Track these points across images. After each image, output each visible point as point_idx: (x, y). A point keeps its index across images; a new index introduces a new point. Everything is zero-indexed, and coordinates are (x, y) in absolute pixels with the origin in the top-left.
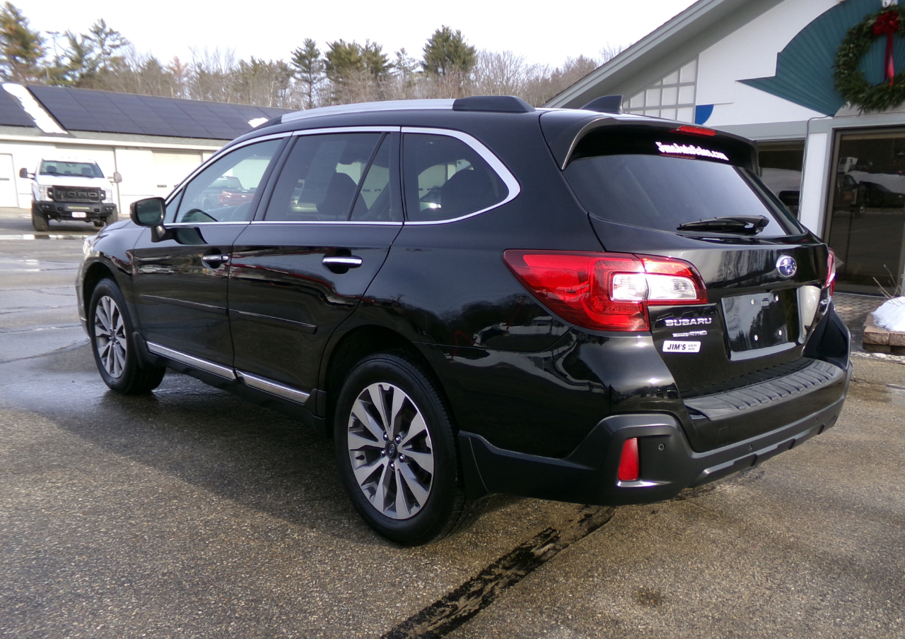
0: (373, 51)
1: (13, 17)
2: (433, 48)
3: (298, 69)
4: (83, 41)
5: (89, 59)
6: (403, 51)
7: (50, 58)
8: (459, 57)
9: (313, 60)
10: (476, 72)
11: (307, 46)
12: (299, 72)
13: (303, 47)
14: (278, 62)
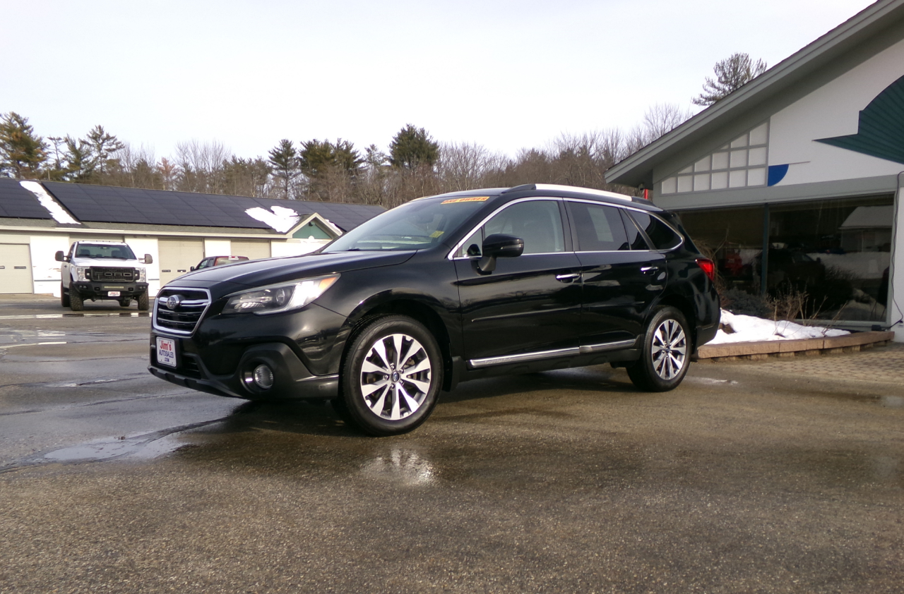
0: (344, 148)
1: (18, 126)
2: (399, 144)
3: (274, 166)
4: (81, 145)
5: (87, 162)
6: (373, 147)
7: (51, 160)
8: (424, 152)
9: (289, 158)
10: (439, 165)
11: (284, 146)
12: (276, 169)
13: (280, 147)
14: (256, 160)
